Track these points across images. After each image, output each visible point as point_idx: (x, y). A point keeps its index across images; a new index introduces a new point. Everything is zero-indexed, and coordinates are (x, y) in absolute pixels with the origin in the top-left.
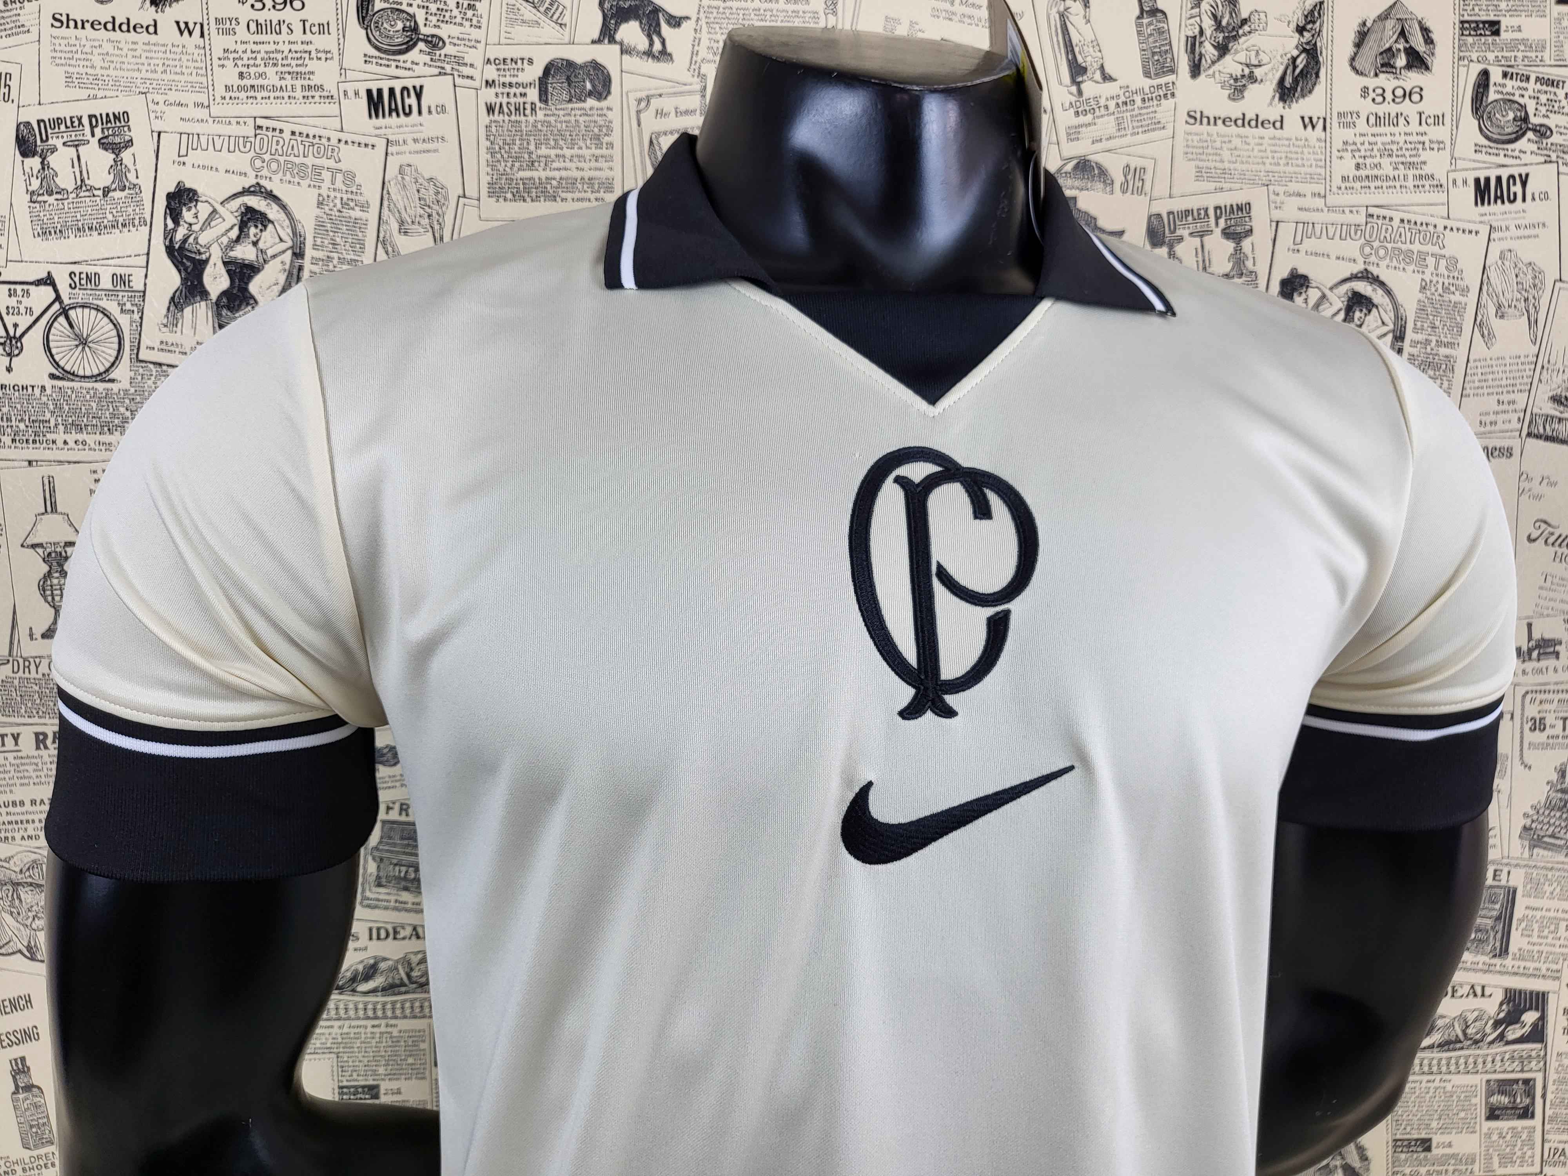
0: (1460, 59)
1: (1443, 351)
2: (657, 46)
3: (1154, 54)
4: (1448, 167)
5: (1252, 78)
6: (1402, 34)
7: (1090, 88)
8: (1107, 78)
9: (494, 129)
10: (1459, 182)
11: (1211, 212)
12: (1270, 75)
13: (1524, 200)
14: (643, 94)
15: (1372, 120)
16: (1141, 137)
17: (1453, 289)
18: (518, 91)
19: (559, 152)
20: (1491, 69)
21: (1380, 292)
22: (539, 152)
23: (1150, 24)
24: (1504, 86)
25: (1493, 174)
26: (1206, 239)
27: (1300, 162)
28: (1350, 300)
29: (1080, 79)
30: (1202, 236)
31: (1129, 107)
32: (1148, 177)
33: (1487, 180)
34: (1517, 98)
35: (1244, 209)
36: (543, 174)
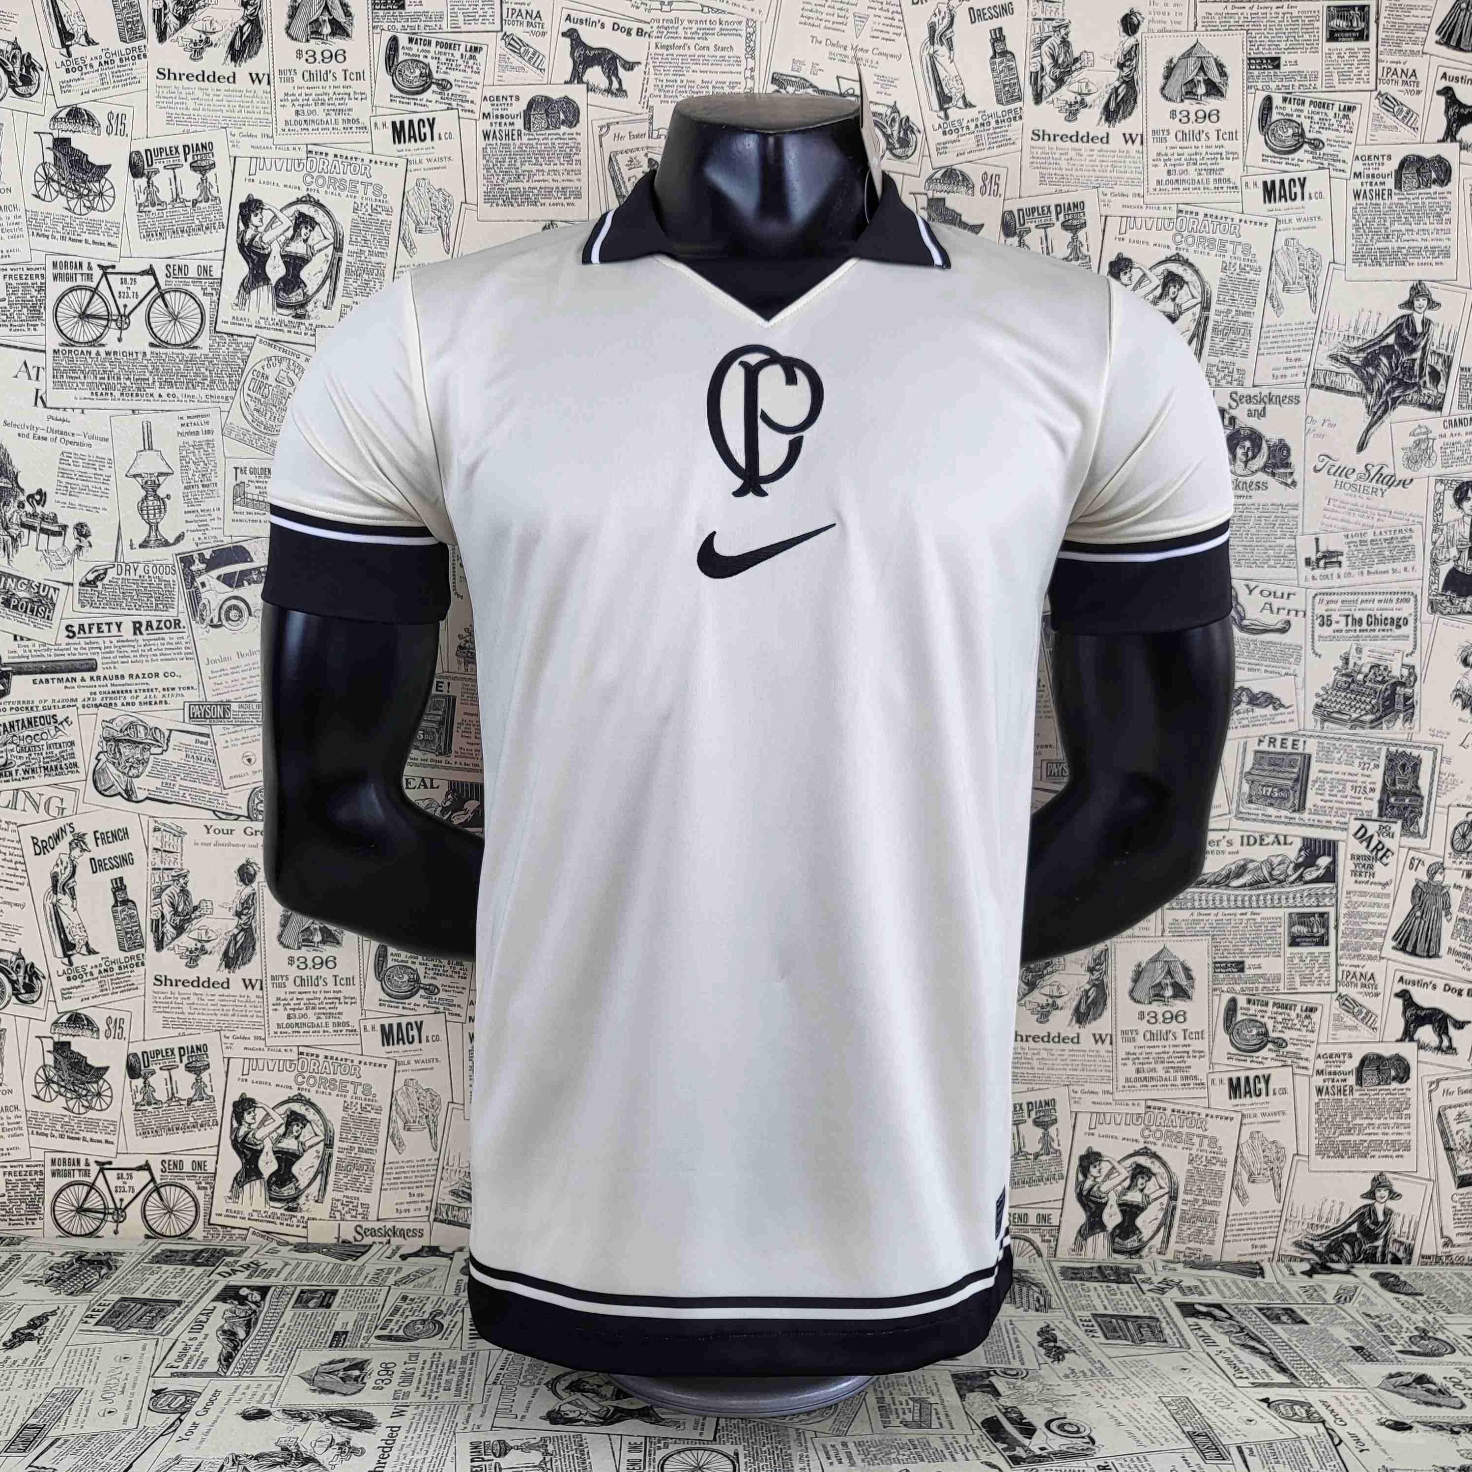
0: (1248, 88)
1: (1242, 319)
2: (615, 85)
3: (1005, 86)
4: (1241, 173)
5: (1083, 104)
6: (1202, 68)
7: (954, 113)
8: (968, 105)
9: (489, 151)
10: (1251, 185)
11: (1053, 209)
12: (1097, 102)
13: (1303, 198)
14: (604, 122)
15: (1180, 135)
16: (996, 151)
17: (1248, 269)
18: (508, 121)
19: (539, 167)
20: (1273, 95)
21: (1190, 271)
22: (524, 168)
23: (1002, 63)
24: (1284, 108)
25: (1277, 178)
26: (1048, 230)
27: (1122, 169)
28: (1165, 278)
29: (946, 106)
30: (1045, 228)
31: (986, 128)
32: (1002, 182)
33: (1273, 182)
34: (1294, 118)
35: (1079, 206)
36: (527, 185)
